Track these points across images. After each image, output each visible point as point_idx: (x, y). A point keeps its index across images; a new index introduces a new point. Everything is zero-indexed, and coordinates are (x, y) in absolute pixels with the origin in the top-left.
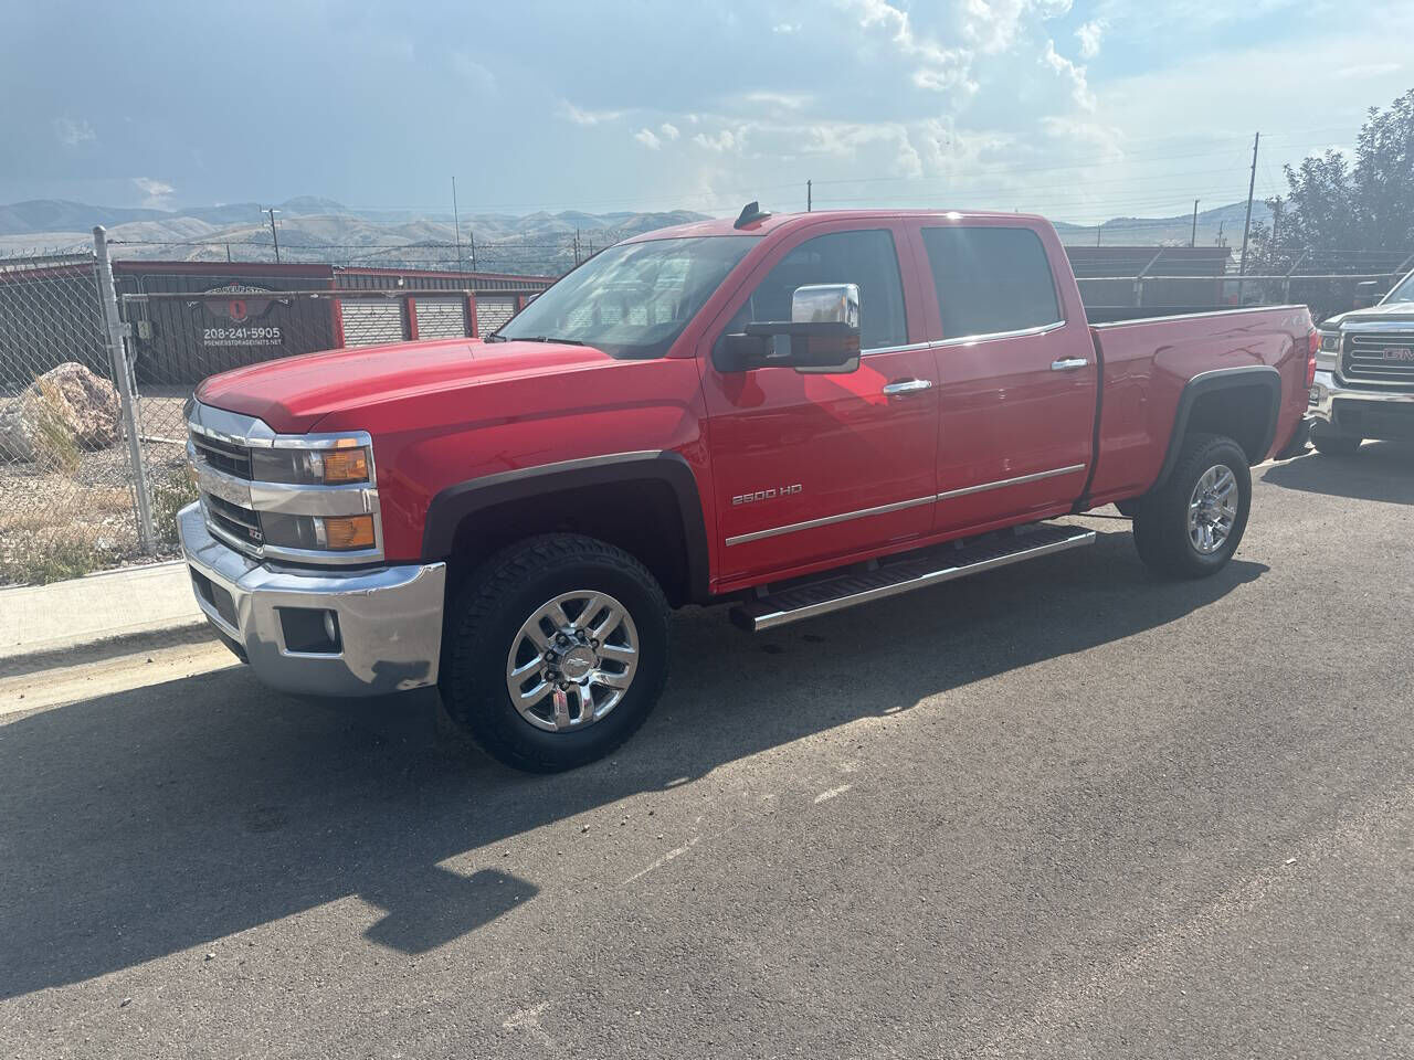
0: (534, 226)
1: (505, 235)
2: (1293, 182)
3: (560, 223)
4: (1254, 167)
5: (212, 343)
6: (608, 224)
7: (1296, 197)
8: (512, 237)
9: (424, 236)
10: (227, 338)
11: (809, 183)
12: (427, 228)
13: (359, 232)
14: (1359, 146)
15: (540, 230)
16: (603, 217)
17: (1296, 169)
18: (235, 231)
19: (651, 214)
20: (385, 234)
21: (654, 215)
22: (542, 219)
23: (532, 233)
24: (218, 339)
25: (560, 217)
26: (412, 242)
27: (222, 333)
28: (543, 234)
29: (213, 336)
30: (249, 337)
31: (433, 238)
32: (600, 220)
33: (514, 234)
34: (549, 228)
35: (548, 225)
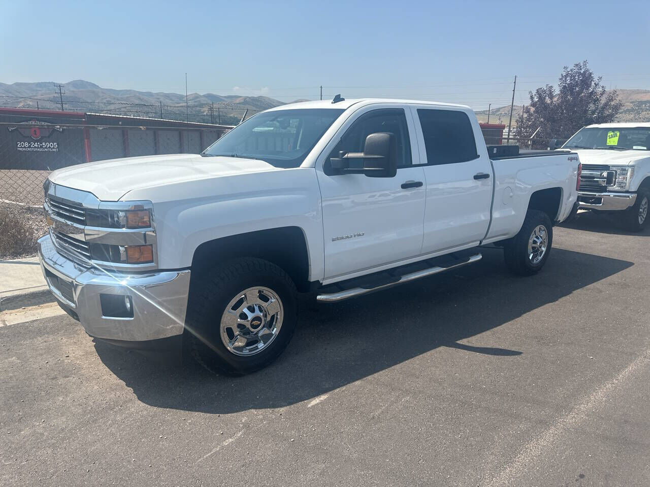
0: (192, 100)
1: (178, 103)
2: (532, 98)
3: (204, 99)
4: (514, 91)
5: (20, 149)
6: (229, 100)
7: (533, 105)
9: (137, 102)
10: (30, 147)
11: (321, 87)
12: (139, 99)
13: (106, 98)
14: (559, 83)
15: (195, 102)
16: (225, 97)
17: (534, 92)
18: (42, 95)
19: (248, 97)
22: (197, 97)
23: (190, 103)
24: (25, 147)
25: (204, 96)
27: (26, 144)
28: (196, 104)
29: (23, 146)
30: (41, 147)
31: (142, 103)
32: (223, 98)
33: (183, 103)
34: (199, 101)
35: (198, 99)
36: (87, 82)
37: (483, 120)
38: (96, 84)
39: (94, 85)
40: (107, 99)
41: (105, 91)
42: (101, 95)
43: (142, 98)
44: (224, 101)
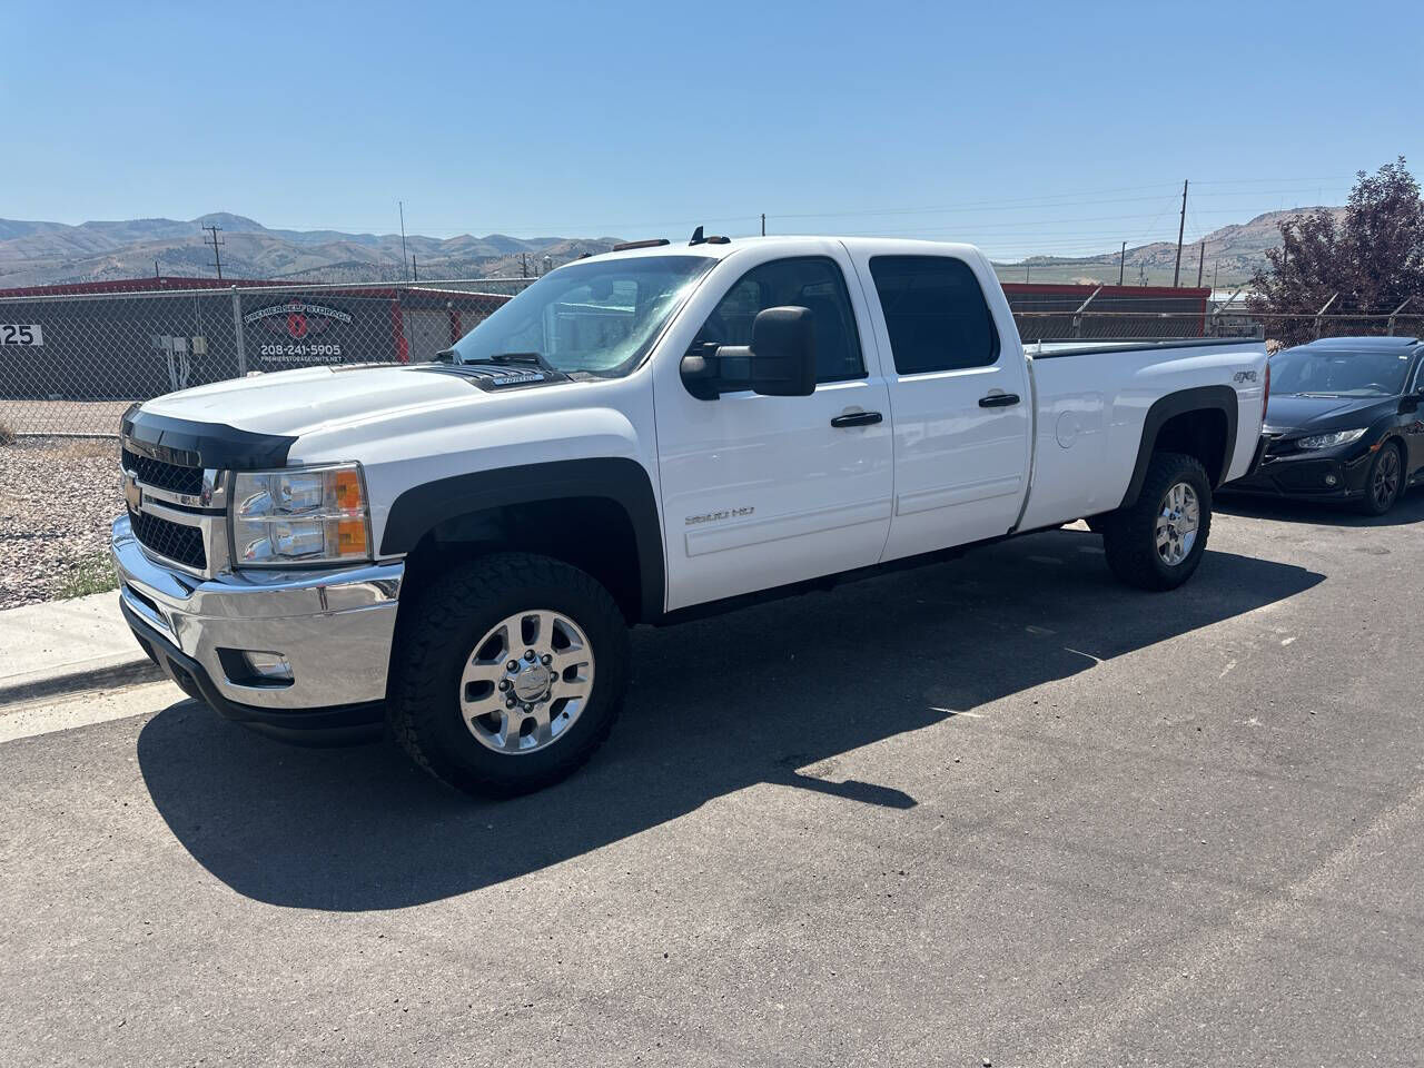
0: (460, 249)
1: (428, 257)
3: (485, 247)
4: (1183, 213)
5: (267, 359)
6: (536, 249)
8: (437, 259)
9: (344, 257)
12: (348, 250)
13: (276, 251)
15: (466, 253)
18: (143, 247)
19: (580, 241)
20: (304, 254)
21: (583, 242)
22: (468, 242)
23: (457, 256)
26: (332, 263)
27: (279, 349)
28: (468, 257)
29: (272, 352)
30: (309, 354)
31: (354, 259)
32: (527, 246)
33: (439, 256)
34: (475, 252)
35: (473, 248)
36: (237, 217)
37: (1097, 279)
38: (254, 219)
39: (250, 222)
40: (279, 253)
41: (273, 236)
42: (266, 243)
43: (352, 249)
44: (528, 250)
